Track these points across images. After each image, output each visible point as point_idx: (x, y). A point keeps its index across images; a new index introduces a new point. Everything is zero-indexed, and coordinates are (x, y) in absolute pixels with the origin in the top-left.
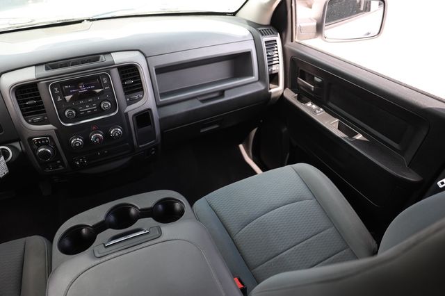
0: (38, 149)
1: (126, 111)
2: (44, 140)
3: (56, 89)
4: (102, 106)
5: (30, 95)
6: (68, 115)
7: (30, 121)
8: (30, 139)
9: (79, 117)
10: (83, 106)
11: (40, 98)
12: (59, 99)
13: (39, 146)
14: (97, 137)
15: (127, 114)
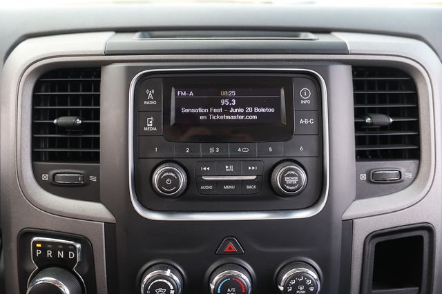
0: (36, 275)
1: (348, 215)
2: (66, 248)
3: (150, 94)
4: (277, 177)
5: (75, 100)
6: (162, 181)
7: (45, 177)
8: (26, 235)
9: (193, 197)
10: (217, 162)
11: (97, 114)
12: (150, 126)
13: (45, 264)
14: (233, 282)
15: (349, 224)
